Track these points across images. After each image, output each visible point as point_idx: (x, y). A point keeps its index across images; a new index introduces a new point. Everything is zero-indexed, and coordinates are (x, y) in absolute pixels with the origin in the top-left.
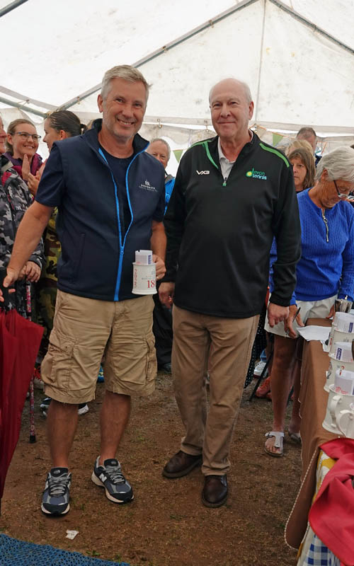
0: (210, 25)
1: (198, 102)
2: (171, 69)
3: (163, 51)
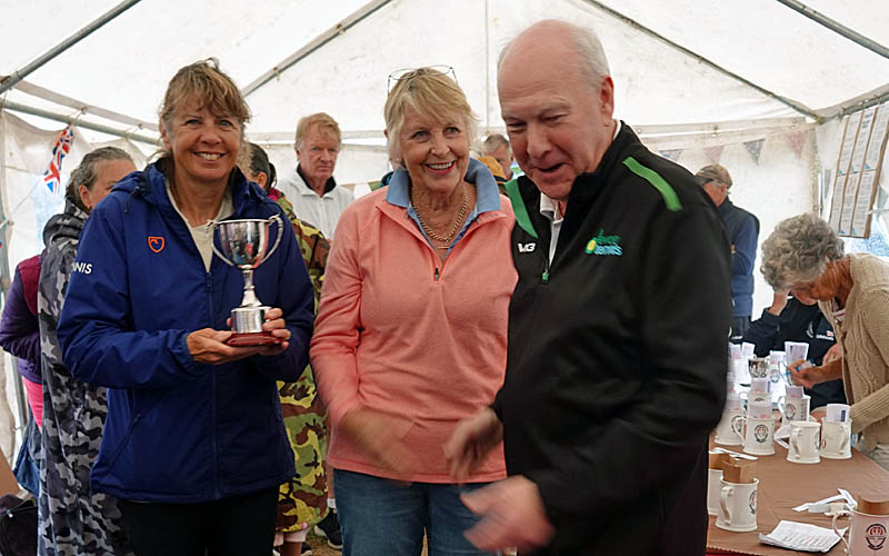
2: (352, 59)
3: (338, 34)
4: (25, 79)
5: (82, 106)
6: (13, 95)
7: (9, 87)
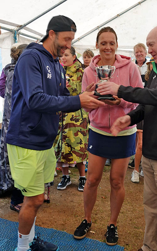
0: (139, 4)
1: (134, 39)
2: (121, 25)
3: (117, 17)
4: (26, 26)
5: (41, 35)
6: (22, 31)
7: (22, 29)
